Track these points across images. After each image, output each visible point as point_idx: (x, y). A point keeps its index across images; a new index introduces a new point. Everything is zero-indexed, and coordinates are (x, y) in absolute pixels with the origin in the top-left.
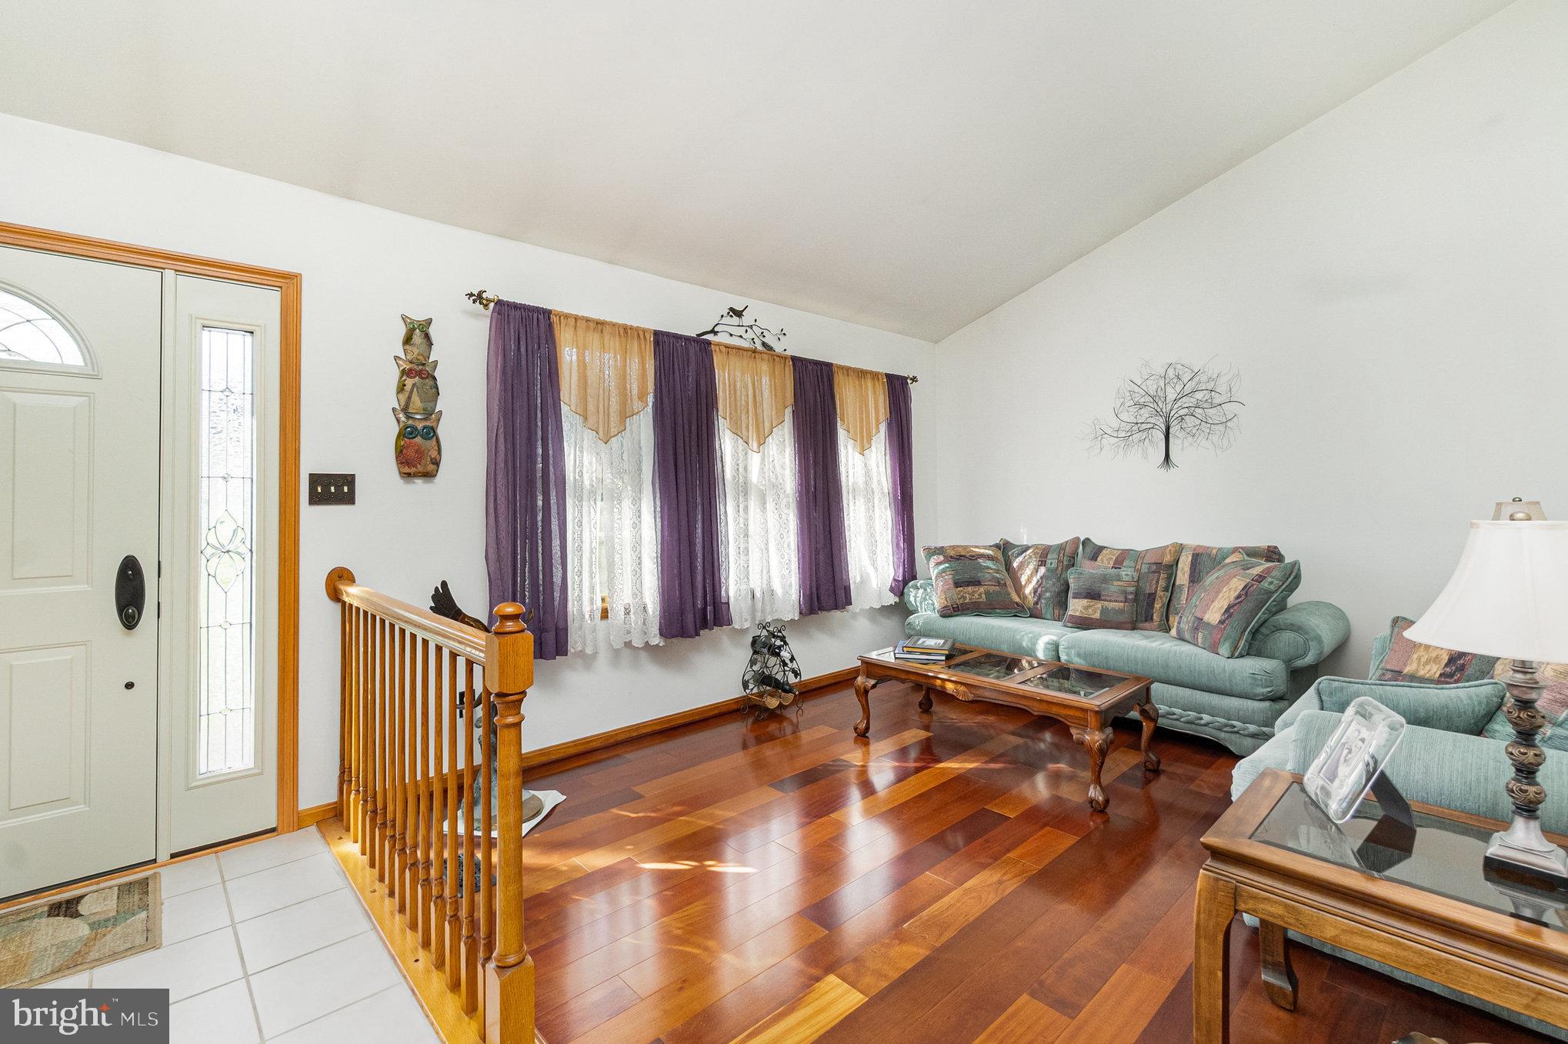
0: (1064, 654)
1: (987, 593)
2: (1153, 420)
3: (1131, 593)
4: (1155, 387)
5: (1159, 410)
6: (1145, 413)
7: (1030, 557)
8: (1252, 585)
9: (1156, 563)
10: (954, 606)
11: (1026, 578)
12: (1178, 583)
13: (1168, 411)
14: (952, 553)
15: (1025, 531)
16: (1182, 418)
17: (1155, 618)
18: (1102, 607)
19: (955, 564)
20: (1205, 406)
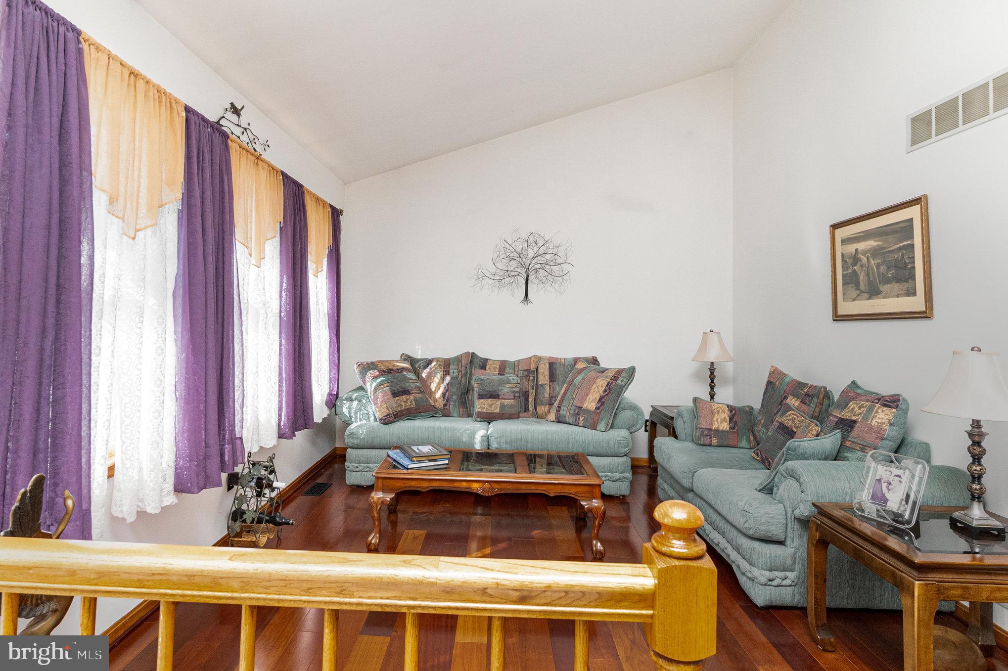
0: (495, 443)
1: (416, 400)
2: (518, 270)
3: (517, 392)
4: (521, 247)
5: (523, 263)
6: (514, 264)
7: (436, 368)
8: (612, 383)
9: (527, 370)
10: (395, 413)
11: (435, 385)
12: (540, 383)
13: (528, 265)
14: (383, 368)
15: (420, 348)
16: (537, 270)
17: (530, 409)
18: (501, 404)
19: (389, 377)
20: (551, 264)
